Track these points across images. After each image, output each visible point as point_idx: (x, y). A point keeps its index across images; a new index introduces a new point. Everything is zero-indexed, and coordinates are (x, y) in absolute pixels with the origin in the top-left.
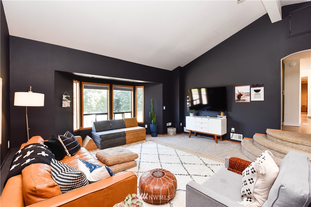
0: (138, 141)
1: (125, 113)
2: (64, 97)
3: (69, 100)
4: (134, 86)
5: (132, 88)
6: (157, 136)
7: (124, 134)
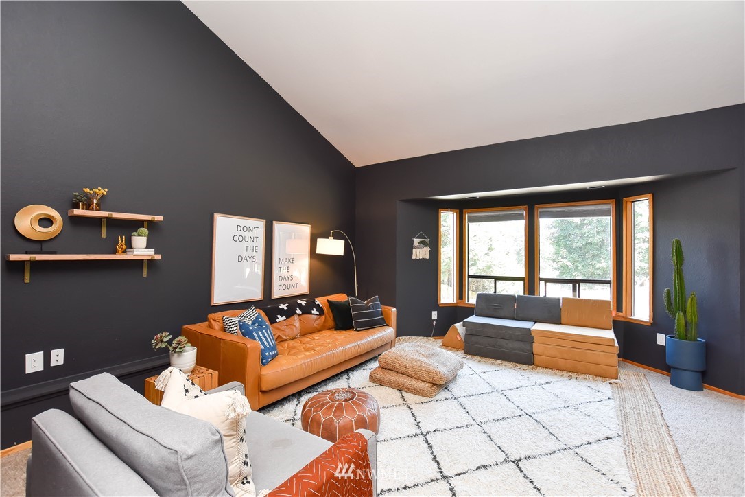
0: (578, 372)
1: (581, 284)
2: (416, 241)
3: (426, 246)
4: (619, 197)
5: (611, 207)
6: (698, 388)
7: (527, 336)
